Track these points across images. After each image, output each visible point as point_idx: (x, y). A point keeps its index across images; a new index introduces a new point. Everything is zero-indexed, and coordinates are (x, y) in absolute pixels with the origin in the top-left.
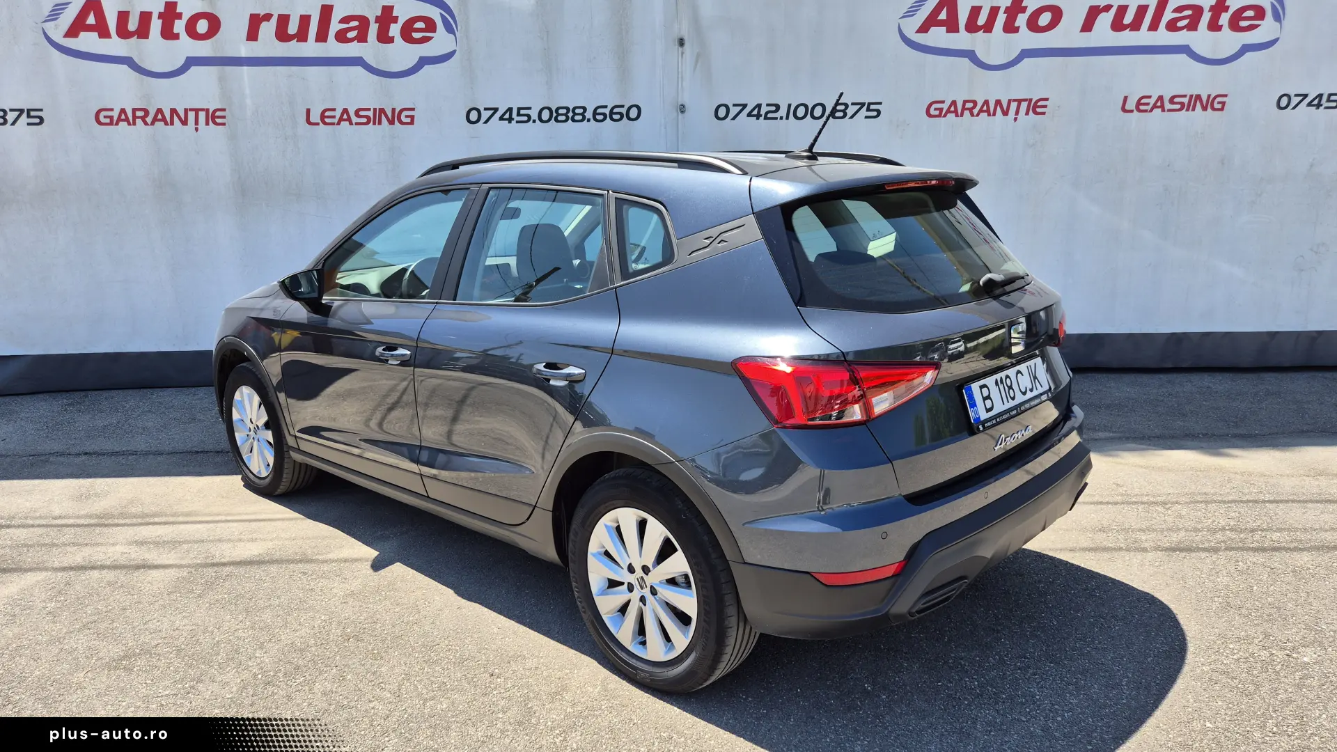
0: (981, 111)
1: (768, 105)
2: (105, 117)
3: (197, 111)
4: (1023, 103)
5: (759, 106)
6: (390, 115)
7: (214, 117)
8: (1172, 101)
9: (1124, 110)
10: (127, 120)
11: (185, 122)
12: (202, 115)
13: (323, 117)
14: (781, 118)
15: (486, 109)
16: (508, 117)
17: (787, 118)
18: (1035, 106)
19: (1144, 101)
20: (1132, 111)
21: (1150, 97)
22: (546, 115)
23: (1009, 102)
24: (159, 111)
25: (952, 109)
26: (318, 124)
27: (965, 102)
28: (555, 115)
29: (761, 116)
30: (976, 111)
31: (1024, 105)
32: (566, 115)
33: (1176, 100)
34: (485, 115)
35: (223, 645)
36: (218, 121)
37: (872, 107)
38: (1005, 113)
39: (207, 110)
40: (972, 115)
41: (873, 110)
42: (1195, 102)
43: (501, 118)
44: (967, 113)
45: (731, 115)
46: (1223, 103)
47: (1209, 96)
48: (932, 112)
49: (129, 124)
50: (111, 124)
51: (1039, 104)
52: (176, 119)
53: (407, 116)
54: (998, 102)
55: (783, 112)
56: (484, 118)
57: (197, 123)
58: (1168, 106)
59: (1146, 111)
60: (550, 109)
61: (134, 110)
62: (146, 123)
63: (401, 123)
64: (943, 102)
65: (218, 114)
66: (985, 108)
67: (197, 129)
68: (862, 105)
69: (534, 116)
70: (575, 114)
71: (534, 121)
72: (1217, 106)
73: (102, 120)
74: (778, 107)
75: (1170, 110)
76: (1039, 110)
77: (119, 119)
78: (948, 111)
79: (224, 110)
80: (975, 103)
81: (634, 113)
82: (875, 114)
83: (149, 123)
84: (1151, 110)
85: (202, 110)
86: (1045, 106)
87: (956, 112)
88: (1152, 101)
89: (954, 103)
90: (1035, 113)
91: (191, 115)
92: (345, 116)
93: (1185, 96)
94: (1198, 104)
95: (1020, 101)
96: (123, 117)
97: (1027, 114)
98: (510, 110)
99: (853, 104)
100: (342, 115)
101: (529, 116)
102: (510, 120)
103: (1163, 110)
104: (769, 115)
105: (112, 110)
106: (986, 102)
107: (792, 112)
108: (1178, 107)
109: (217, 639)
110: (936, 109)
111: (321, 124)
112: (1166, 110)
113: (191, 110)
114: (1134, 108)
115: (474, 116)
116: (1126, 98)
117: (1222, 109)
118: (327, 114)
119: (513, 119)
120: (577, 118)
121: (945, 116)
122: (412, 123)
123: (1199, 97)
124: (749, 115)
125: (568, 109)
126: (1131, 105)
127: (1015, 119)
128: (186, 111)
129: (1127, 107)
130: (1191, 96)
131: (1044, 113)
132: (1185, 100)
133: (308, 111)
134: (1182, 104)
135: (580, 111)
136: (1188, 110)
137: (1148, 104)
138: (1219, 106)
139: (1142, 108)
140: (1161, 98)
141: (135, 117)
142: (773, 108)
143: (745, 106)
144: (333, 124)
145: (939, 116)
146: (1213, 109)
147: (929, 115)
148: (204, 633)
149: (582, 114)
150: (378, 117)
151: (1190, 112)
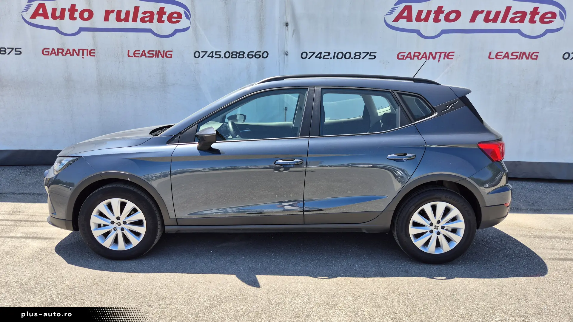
0: (422, 57)
1: (325, 52)
2: (46, 52)
3: (83, 50)
4: (442, 54)
5: (321, 53)
6: (162, 53)
7: (90, 53)
8: (512, 54)
9: (490, 58)
10: (55, 53)
11: (78, 55)
12: (85, 52)
13: (134, 54)
14: (331, 58)
15: (202, 52)
16: (211, 55)
17: (334, 58)
18: (448, 55)
19: (499, 54)
20: (493, 59)
21: (502, 52)
22: (227, 55)
23: (436, 53)
24: (68, 50)
25: (409, 56)
26: (132, 57)
27: (415, 53)
28: (231, 55)
29: (321, 57)
30: (420, 57)
31: (443, 55)
32: (236, 55)
33: (514, 54)
34: (202, 54)
35: (40, 284)
36: (92, 54)
37: (372, 54)
38: (434, 58)
39: (88, 50)
40: (418, 59)
41: (372, 56)
42: (522, 55)
43: (209, 56)
44: (416, 58)
45: (308, 57)
46: (537, 56)
47: (530, 53)
48: (400, 57)
49: (56, 55)
50: (48, 55)
51: (450, 54)
52: (75, 53)
53: (169, 54)
54: (431, 53)
55: (332, 55)
56: (201, 56)
57: (83, 55)
58: (510, 57)
59: (500, 59)
60: (229, 52)
61: (58, 49)
62: (63, 55)
63: (167, 57)
64: (405, 53)
65: (92, 51)
66: (424, 56)
67: (83, 58)
68: (368, 53)
69: (223, 55)
70: (240, 55)
71: (222, 58)
72: (533, 57)
73: (45, 53)
74: (329, 54)
75: (511, 59)
76: (450, 57)
77: (52, 53)
78: (407, 57)
79: (94, 50)
80: (420, 53)
81: (265, 55)
82: (373, 57)
83: (64, 55)
84: (503, 58)
85: (85, 50)
86: (453, 56)
87: (410, 57)
88: (503, 54)
89: (410, 53)
90: (448, 58)
91: (81, 52)
92: (144, 54)
93: (518, 52)
94: (524, 56)
95: (441, 53)
96: (53, 52)
97: (444, 59)
98: (212, 52)
99: (363, 53)
100: (142, 53)
101: (220, 55)
102: (212, 57)
103: (508, 59)
104: (325, 57)
105: (49, 49)
106: (425, 53)
107: (336, 56)
108: (515, 57)
109: (39, 281)
110: (401, 56)
111: (134, 57)
112: (510, 58)
113: (81, 49)
114: (494, 57)
115: (197, 55)
116: (490, 53)
117: (536, 59)
118: (136, 52)
119: (213, 56)
120: (241, 56)
121: (405, 59)
122: (171, 57)
123: (524, 53)
124: (316, 57)
125: (237, 52)
126: (493, 55)
127: (439, 61)
128: (79, 50)
129: (491, 57)
130: (521, 53)
131: (452, 59)
132: (518, 54)
133: (129, 51)
134: (517, 56)
135: (242, 53)
136: (519, 59)
137: (501, 56)
138: (535, 57)
139: (498, 57)
140: (507, 53)
141: (58, 52)
142: (327, 54)
143: (314, 53)
144: (138, 57)
145: (403, 59)
146: (532, 58)
147: (398, 58)
148: (35, 278)
149: (243, 55)
150: (158, 54)
151: (520, 60)
